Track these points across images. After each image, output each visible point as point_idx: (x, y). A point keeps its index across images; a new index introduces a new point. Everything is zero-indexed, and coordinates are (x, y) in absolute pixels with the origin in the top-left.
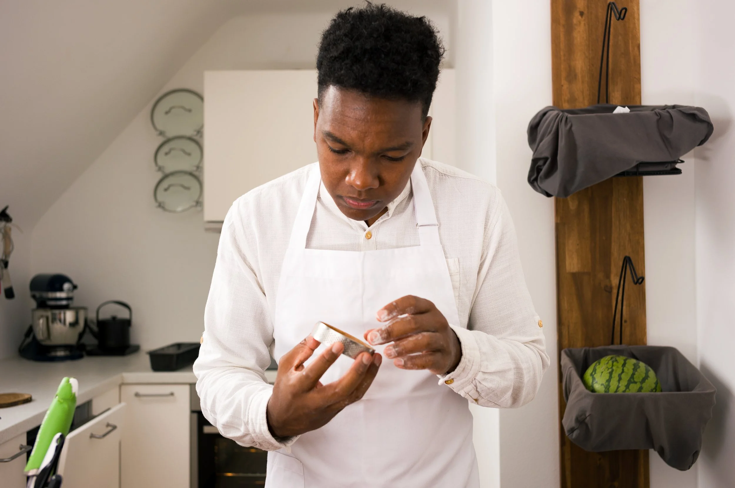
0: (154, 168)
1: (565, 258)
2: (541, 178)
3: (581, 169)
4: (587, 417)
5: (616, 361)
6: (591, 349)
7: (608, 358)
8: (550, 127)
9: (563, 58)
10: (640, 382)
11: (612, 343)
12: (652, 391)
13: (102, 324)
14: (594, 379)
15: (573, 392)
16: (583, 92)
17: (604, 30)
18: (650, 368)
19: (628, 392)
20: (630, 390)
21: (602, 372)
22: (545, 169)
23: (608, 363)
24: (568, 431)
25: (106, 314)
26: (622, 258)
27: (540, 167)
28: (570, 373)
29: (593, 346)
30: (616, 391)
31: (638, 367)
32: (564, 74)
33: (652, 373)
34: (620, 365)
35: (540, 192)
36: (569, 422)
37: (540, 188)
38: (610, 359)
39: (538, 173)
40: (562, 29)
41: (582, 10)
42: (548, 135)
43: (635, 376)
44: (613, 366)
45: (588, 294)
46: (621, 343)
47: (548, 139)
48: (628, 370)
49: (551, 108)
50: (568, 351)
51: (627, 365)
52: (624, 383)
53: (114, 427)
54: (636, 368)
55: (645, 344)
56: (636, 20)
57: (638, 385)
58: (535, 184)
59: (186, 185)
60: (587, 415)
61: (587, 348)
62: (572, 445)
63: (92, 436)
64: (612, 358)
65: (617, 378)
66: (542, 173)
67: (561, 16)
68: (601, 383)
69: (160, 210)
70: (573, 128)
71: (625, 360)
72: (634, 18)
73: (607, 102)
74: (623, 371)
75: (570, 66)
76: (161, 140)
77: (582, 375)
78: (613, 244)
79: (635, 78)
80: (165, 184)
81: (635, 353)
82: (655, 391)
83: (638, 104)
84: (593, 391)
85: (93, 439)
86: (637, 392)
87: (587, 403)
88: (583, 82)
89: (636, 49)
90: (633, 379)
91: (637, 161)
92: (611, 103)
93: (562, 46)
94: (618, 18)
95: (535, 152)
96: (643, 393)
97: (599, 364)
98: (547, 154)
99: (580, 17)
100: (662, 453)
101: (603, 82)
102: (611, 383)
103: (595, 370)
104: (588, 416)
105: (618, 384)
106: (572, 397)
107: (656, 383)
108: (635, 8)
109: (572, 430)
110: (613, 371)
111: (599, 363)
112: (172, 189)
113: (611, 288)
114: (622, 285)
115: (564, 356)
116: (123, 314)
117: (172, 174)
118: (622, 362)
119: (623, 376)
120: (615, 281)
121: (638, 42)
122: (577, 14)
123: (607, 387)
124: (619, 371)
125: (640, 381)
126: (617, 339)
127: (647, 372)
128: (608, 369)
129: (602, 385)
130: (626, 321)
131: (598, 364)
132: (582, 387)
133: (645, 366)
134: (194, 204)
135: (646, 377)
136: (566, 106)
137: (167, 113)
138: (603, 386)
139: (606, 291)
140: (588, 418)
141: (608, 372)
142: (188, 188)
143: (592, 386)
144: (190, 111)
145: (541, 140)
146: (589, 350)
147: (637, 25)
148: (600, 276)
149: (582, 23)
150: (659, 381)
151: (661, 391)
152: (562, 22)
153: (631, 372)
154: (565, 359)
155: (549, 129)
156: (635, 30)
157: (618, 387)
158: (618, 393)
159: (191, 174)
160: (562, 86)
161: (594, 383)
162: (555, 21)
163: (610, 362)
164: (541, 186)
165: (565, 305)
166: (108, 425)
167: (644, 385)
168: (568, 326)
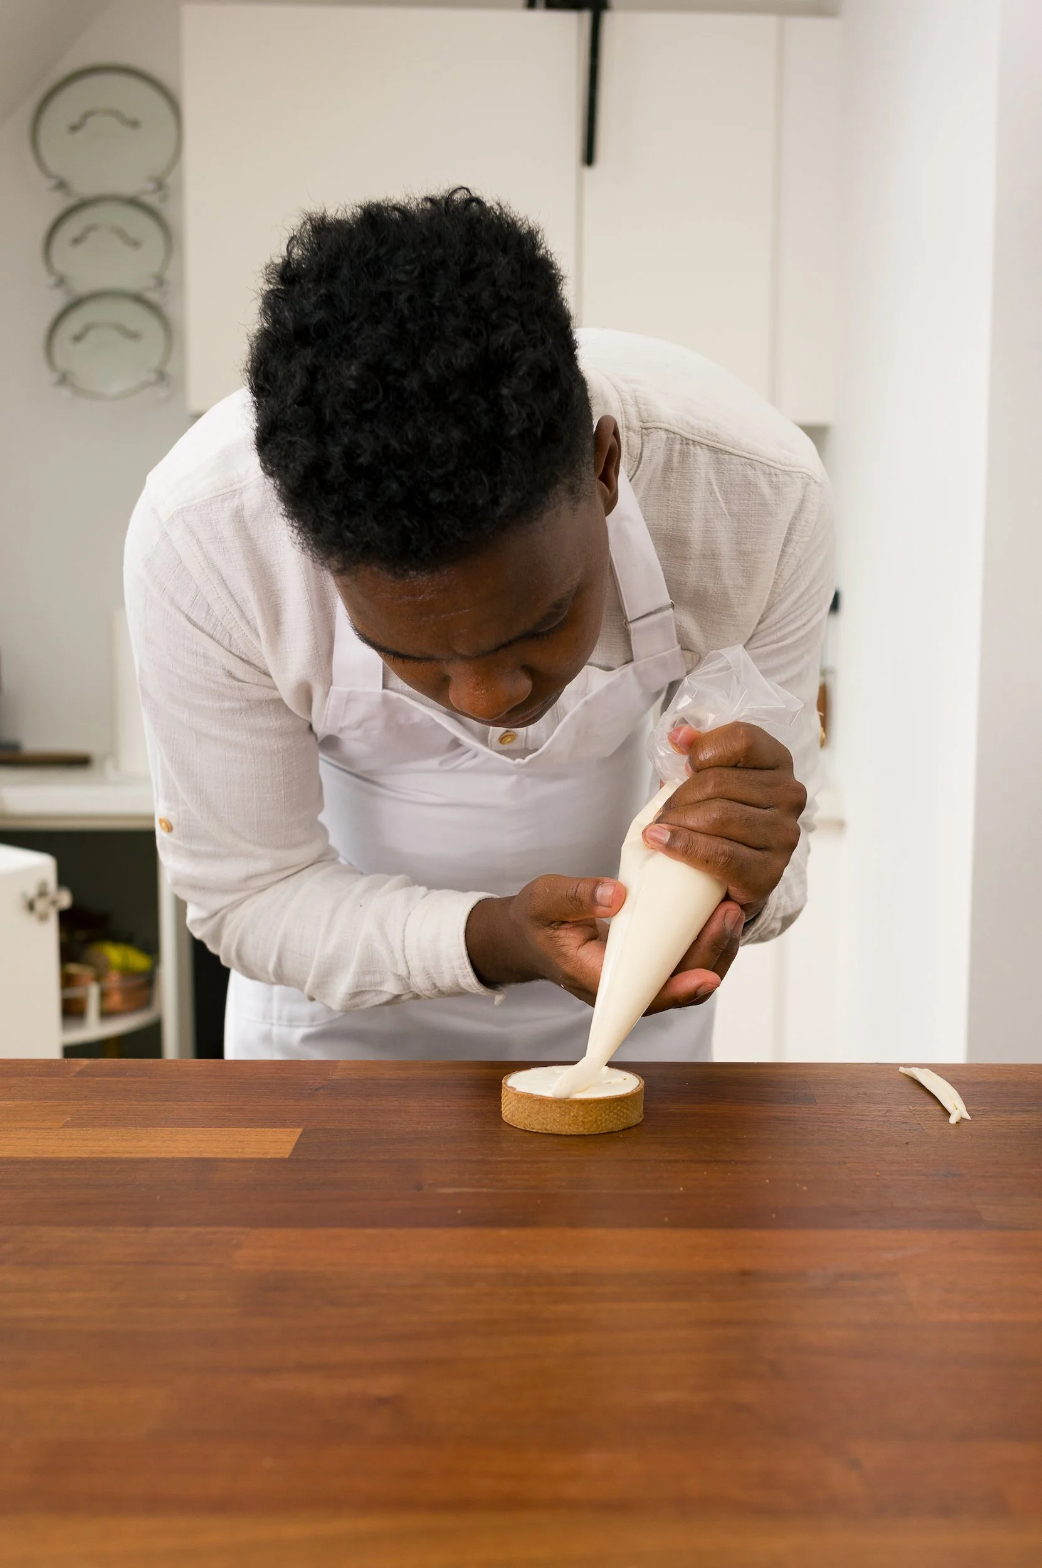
0: (46, 280)
59: (131, 326)
69: (65, 392)
76: (60, 204)
80: (74, 324)
117: (92, 296)
137: (74, 128)
142: (134, 336)
144: (135, 124)
159: (141, 300)
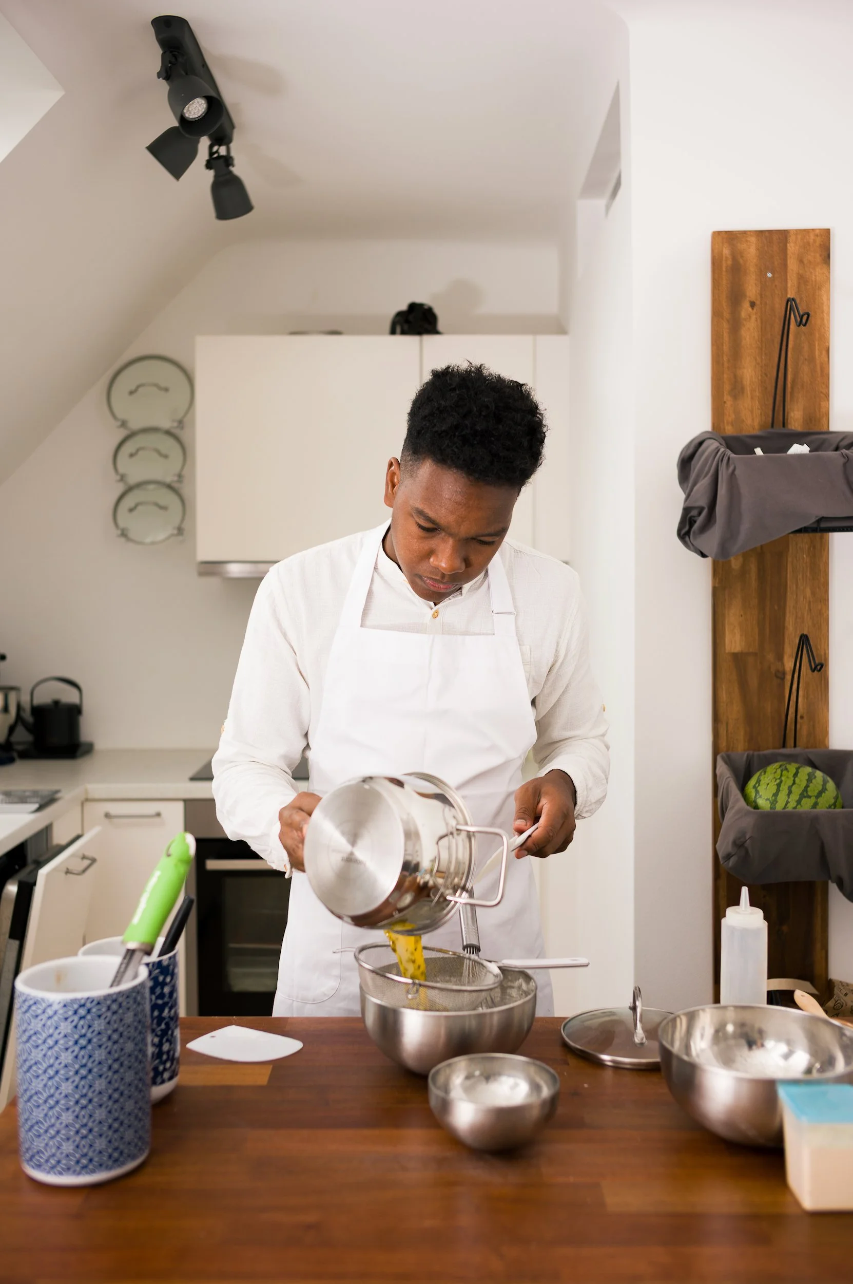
0: (114, 477)
1: (724, 634)
2: (694, 532)
3: (745, 526)
4: (746, 841)
5: (786, 769)
6: (756, 753)
7: (776, 765)
8: (708, 466)
9: (726, 365)
10: (814, 796)
11: (784, 746)
12: (830, 807)
13: (39, 711)
14: (757, 792)
15: (730, 809)
16: (752, 412)
17: (781, 328)
18: (829, 779)
19: (799, 809)
20: (801, 806)
21: (768, 784)
22: (700, 521)
23: (775, 772)
24: (724, 858)
25: (44, 697)
26: (799, 634)
27: (693, 518)
28: (728, 785)
29: (759, 750)
30: (785, 808)
31: (813, 777)
32: (727, 387)
33: (831, 785)
34: (791, 775)
35: (693, 551)
36: (725, 847)
37: (693, 545)
38: (778, 767)
39: (691, 526)
40: (725, 325)
41: (753, 299)
42: (705, 476)
43: (809, 789)
44: (781, 775)
45: (753, 681)
46: (795, 746)
47: (704, 483)
48: (801, 781)
49: (708, 436)
50: (724, 755)
51: (799, 775)
52: (795, 797)
53: (94, 861)
54: (810, 778)
55: (827, 747)
56: (825, 315)
57: (813, 800)
58: (687, 539)
59: (162, 503)
60: (747, 837)
61: (751, 752)
62: (729, 875)
63: (68, 872)
64: (781, 766)
65: (787, 792)
66: (696, 526)
67: (725, 307)
68: (766, 798)
69: (123, 540)
70: (737, 472)
71: (797, 769)
72: (823, 312)
73: (784, 425)
74: (794, 783)
75: (735, 376)
76: (123, 433)
77: (742, 788)
78: (788, 615)
79: (822, 392)
80: (128, 502)
81: (813, 758)
82: (834, 808)
83: (825, 429)
84: (756, 807)
85: (70, 876)
86: (812, 808)
87: (748, 823)
88: (752, 398)
89: (824, 353)
90: (807, 791)
91: (816, 517)
92: (789, 427)
93: (726, 348)
94: (798, 324)
95: (688, 497)
96: (818, 809)
97: (765, 774)
98: (703, 502)
99: (750, 309)
100: (841, 886)
101: (779, 398)
102: (778, 798)
103: (759, 781)
104: (749, 839)
105: (787, 798)
106: (729, 815)
107: (836, 798)
108: (825, 298)
109: (728, 857)
110: (781, 782)
111: (765, 772)
112: (140, 508)
113: (784, 673)
114: (797, 669)
115: (720, 762)
116: (69, 696)
117: (139, 485)
118: (794, 771)
119: (794, 788)
120: (789, 664)
121: (827, 344)
122: (746, 305)
123: (774, 802)
124: (790, 782)
125: (816, 794)
126: (790, 741)
127: (825, 783)
128: (776, 780)
129: (767, 799)
130: (802, 717)
131: (763, 774)
132: (742, 803)
133: (823, 777)
134: (175, 532)
135: (824, 790)
136: (729, 430)
137: (131, 393)
138: (768, 802)
139: (777, 677)
140: (748, 841)
141: (775, 783)
142: (164, 508)
143: (755, 802)
145: (695, 484)
146: (753, 755)
147: (826, 321)
148: (770, 657)
149: (753, 317)
150: (839, 796)
151: (843, 807)
152: (727, 315)
153: (804, 783)
154: (722, 767)
155: (707, 469)
156: (824, 328)
157: (787, 802)
158: (787, 810)
159: (170, 487)
160: (725, 402)
161: (757, 797)
162: (716, 313)
163: (779, 771)
164: (694, 543)
165: (723, 696)
166: (84, 857)
167: (820, 800)
168: (727, 724)
